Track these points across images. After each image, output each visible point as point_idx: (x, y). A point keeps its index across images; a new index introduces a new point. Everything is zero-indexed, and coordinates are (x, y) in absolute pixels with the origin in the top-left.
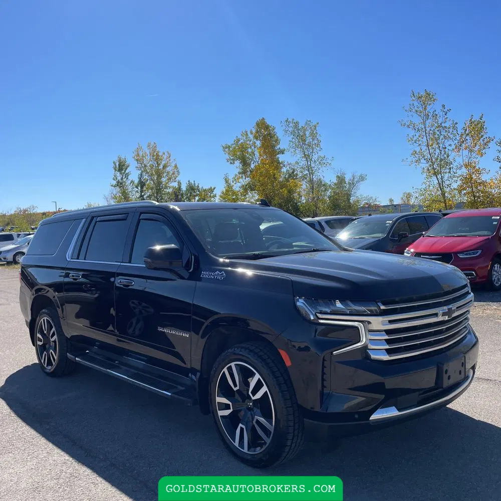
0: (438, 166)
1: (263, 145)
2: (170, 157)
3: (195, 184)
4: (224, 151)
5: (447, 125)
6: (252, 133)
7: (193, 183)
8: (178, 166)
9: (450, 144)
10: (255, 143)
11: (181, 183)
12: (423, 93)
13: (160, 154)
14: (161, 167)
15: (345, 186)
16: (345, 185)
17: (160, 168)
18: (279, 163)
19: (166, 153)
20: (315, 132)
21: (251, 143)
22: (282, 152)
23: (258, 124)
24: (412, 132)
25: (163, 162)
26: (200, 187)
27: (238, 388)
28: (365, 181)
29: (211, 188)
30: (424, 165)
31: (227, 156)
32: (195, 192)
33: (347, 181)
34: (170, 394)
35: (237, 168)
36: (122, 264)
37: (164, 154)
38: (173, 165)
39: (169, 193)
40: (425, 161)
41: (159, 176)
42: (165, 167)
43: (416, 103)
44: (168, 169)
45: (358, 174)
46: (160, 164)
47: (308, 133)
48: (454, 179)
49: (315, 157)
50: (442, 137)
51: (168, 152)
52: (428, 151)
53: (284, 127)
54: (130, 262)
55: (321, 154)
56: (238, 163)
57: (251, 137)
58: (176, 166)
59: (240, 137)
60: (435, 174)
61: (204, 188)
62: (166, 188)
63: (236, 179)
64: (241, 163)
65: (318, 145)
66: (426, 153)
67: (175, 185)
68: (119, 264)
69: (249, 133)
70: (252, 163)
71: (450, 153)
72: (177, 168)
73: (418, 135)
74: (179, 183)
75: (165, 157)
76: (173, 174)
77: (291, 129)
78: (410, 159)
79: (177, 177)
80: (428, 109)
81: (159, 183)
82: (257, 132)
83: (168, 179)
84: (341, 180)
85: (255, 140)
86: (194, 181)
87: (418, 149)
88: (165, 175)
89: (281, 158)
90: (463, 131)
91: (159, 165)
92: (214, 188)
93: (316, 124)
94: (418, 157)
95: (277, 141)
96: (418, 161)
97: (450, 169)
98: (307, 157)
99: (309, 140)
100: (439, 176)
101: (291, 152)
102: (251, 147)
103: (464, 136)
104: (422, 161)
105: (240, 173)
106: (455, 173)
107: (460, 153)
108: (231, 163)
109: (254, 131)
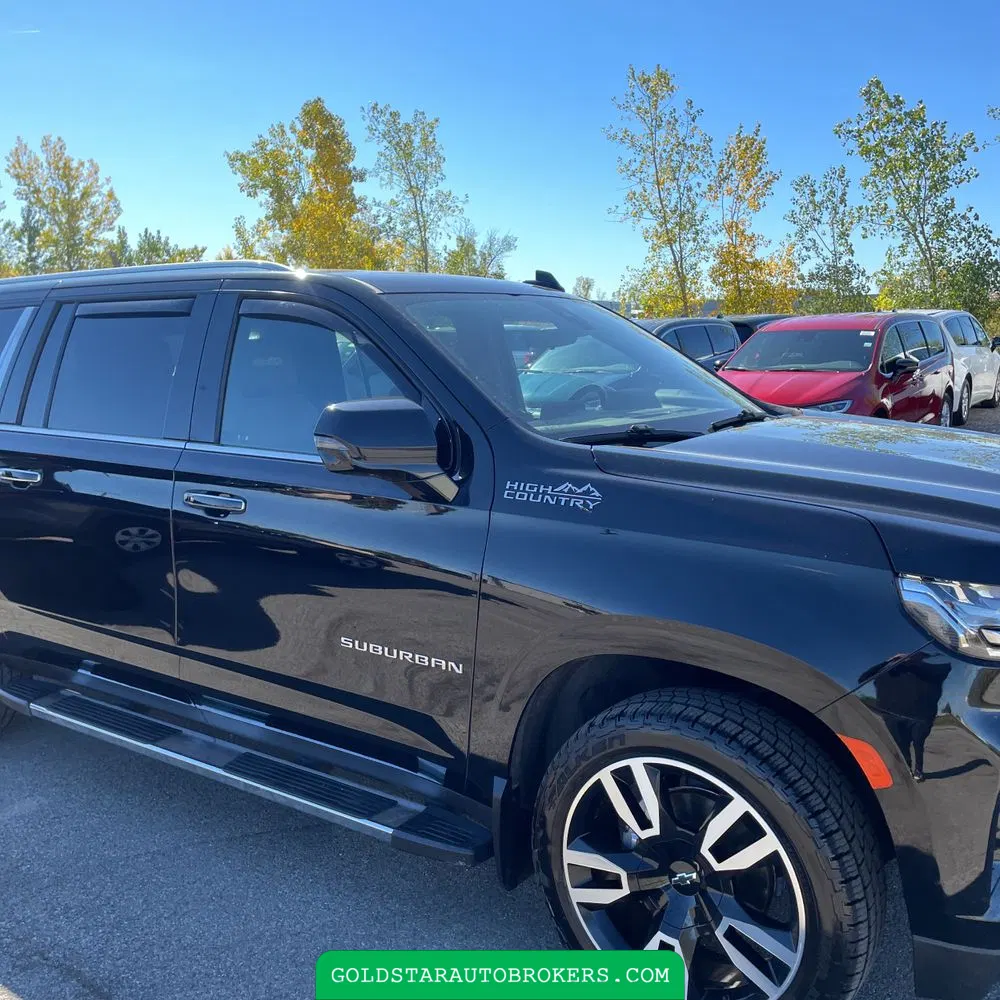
0: (676, 226)
1: (318, 159)
2: (96, 173)
3: (159, 238)
4: (232, 166)
5: (695, 142)
6: (294, 131)
7: (155, 234)
8: (117, 195)
9: (700, 182)
10: (301, 153)
11: (125, 235)
12: (651, 73)
13: (75, 164)
14: (77, 194)
15: (474, 260)
16: (475, 257)
17: (74, 196)
18: (354, 200)
19: (87, 165)
20: (431, 139)
21: (292, 152)
22: (361, 177)
23: (307, 113)
24: (628, 154)
25: (81, 185)
26: (172, 244)
27: (655, 831)
28: (513, 251)
29: (196, 248)
30: (650, 222)
31: (239, 178)
32: (158, 256)
33: (478, 248)
34: (390, 831)
35: (261, 205)
36: (189, 446)
37: (82, 164)
38: (105, 190)
39: (96, 254)
40: (651, 216)
41: (73, 213)
42: (85, 195)
43: (638, 94)
44: (95, 199)
45: (500, 236)
46: (73, 188)
47: (417, 140)
48: (703, 253)
49: (431, 193)
50: (684, 166)
51: (91, 161)
52: (657, 195)
53: (367, 122)
54: (218, 442)
55: (444, 187)
56: (264, 196)
57: (293, 138)
58: (111, 195)
59: (267, 136)
60: (670, 242)
61: (181, 248)
62: (90, 242)
63: (259, 231)
64: (271, 194)
65: (437, 167)
66: (654, 198)
67: (112, 236)
68: (181, 445)
69: (287, 129)
70: (296, 196)
71: (698, 201)
72: (116, 200)
73: (639, 159)
74: (122, 235)
75: (85, 172)
76: (106, 212)
77: (381, 127)
78: (622, 209)
79: (115, 219)
80: (660, 107)
81: (75, 231)
82: (306, 128)
83: (94, 224)
84: (466, 246)
85: (301, 147)
86: (159, 232)
87: (638, 189)
88: (86, 212)
89: (359, 189)
90: (725, 157)
91: (71, 189)
92: (203, 250)
93: (432, 120)
94: (637, 205)
95: (350, 151)
96: (638, 215)
97: (697, 233)
98: (415, 191)
99: (418, 155)
100: (676, 247)
101: (382, 179)
102: (292, 162)
103: (726, 168)
104: (647, 214)
105: (268, 218)
106: (705, 242)
107: (719, 203)
108: (249, 195)
109: (299, 127)
